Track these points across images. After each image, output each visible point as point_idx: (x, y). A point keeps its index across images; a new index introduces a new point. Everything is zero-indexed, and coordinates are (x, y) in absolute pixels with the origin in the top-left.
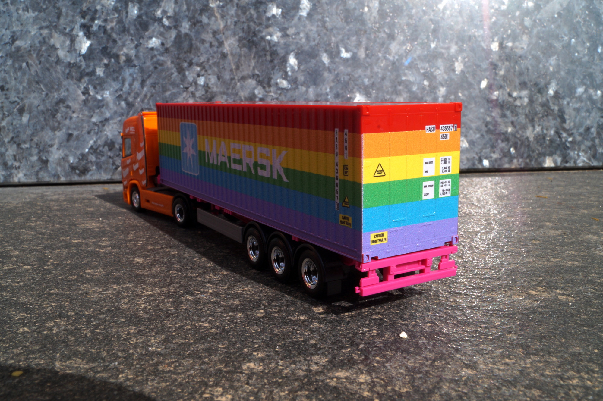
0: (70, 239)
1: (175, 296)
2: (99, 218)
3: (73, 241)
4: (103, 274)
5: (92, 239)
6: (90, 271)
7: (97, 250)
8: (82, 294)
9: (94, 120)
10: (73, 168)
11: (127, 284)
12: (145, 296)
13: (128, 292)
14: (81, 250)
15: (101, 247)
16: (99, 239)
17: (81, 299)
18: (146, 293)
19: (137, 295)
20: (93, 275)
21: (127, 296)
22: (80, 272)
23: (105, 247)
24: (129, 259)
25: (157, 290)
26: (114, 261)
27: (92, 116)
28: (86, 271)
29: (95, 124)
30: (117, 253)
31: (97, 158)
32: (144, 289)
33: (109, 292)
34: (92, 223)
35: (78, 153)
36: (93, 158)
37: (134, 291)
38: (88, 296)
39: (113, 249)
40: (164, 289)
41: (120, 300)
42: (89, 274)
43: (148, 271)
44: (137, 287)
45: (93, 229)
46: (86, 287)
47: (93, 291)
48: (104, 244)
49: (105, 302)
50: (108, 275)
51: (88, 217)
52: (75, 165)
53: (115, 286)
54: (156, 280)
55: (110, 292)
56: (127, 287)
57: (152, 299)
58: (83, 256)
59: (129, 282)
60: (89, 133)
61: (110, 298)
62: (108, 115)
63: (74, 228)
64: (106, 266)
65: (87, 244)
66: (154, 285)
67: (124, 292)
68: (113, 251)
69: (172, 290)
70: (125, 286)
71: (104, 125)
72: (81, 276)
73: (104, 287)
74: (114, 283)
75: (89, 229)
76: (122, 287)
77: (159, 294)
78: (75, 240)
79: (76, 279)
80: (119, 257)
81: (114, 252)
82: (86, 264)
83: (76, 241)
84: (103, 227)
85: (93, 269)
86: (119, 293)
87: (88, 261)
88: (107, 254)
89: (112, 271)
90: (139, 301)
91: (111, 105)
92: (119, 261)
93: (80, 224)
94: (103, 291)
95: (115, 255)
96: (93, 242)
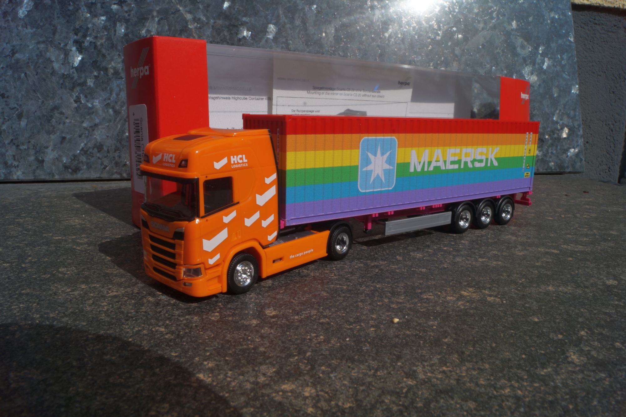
0: (52, 235)
1: (138, 297)
2: (82, 215)
3: (54, 238)
4: (75, 273)
5: (72, 236)
6: (63, 269)
7: (75, 247)
8: (51, 295)
9: (85, 125)
10: (66, 167)
11: (95, 283)
12: (110, 297)
13: (94, 292)
14: (59, 247)
15: (78, 244)
16: (78, 236)
17: (49, 300)
18: (111, 294)
19: (102, 296)
20: (65, 274)
21: (92, 297)
22: (54, 271)
23: (82, 244)
24: (101, 257)
25: (122, 291)
26: (88, 259)
27: (83, 122)
28: (60, 270)
29: (85, 129)
30: (92, 251)
31: (87, 159)
32: (109, 289)
33: (76, 293)
34: (75, 220)
35: (71, 154)
36: (83, 159)
37: (100, 291)
38: (56, 297)
39: (89, 246)
40: (129, 290)
41: (85, 301)
42: (61, 273)
43: (117, 270)
44: (103, 287)
45: (74, 225)
46: (56, 287)
47: (62, 291)
48: (82, 241)
49: (71, 303)
50: (79, 274)
51: (73, 214)
52: (67, 164)
53: (83, 286)
54: (123, 280)
55: (78, 292)
56: (95, 287)
57: (115, 300)
58: (60, 253)
59: (97, 281)
60: (80, 136)
61: (76, 299)
62: (97, 121)
63: (58, 224)
64: (79, 265)
65: (66, 241)
66: (120, 285)
67: (91, 293)
68: (88, 248)
69: (136, 291)
70: (93, 285)
71: (93, 130)
72: (54, 275)
73: (73, 287)
74: (83, 283)
75: (72, 226)
76: (90, 287)
77: (123, 295)
78: (56, 236)
79: (49, 278)
80: (92, 255)
81: (88, 250)
82: (61, 262)
83: (57, 238)
84: (84, 224)
85: (66, 267)
86: (86, 293)
87: (64, 259)
88: (83, 251)
89: (84, 269)
90: (103, 302)
91: (100, 112)
92: (92, 259)
93: (64, 221)
94: (71, 292)
95: (89, 253)
96: (73, 239)
